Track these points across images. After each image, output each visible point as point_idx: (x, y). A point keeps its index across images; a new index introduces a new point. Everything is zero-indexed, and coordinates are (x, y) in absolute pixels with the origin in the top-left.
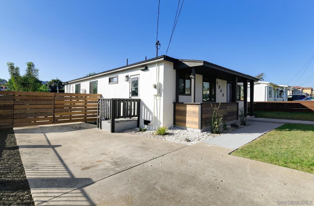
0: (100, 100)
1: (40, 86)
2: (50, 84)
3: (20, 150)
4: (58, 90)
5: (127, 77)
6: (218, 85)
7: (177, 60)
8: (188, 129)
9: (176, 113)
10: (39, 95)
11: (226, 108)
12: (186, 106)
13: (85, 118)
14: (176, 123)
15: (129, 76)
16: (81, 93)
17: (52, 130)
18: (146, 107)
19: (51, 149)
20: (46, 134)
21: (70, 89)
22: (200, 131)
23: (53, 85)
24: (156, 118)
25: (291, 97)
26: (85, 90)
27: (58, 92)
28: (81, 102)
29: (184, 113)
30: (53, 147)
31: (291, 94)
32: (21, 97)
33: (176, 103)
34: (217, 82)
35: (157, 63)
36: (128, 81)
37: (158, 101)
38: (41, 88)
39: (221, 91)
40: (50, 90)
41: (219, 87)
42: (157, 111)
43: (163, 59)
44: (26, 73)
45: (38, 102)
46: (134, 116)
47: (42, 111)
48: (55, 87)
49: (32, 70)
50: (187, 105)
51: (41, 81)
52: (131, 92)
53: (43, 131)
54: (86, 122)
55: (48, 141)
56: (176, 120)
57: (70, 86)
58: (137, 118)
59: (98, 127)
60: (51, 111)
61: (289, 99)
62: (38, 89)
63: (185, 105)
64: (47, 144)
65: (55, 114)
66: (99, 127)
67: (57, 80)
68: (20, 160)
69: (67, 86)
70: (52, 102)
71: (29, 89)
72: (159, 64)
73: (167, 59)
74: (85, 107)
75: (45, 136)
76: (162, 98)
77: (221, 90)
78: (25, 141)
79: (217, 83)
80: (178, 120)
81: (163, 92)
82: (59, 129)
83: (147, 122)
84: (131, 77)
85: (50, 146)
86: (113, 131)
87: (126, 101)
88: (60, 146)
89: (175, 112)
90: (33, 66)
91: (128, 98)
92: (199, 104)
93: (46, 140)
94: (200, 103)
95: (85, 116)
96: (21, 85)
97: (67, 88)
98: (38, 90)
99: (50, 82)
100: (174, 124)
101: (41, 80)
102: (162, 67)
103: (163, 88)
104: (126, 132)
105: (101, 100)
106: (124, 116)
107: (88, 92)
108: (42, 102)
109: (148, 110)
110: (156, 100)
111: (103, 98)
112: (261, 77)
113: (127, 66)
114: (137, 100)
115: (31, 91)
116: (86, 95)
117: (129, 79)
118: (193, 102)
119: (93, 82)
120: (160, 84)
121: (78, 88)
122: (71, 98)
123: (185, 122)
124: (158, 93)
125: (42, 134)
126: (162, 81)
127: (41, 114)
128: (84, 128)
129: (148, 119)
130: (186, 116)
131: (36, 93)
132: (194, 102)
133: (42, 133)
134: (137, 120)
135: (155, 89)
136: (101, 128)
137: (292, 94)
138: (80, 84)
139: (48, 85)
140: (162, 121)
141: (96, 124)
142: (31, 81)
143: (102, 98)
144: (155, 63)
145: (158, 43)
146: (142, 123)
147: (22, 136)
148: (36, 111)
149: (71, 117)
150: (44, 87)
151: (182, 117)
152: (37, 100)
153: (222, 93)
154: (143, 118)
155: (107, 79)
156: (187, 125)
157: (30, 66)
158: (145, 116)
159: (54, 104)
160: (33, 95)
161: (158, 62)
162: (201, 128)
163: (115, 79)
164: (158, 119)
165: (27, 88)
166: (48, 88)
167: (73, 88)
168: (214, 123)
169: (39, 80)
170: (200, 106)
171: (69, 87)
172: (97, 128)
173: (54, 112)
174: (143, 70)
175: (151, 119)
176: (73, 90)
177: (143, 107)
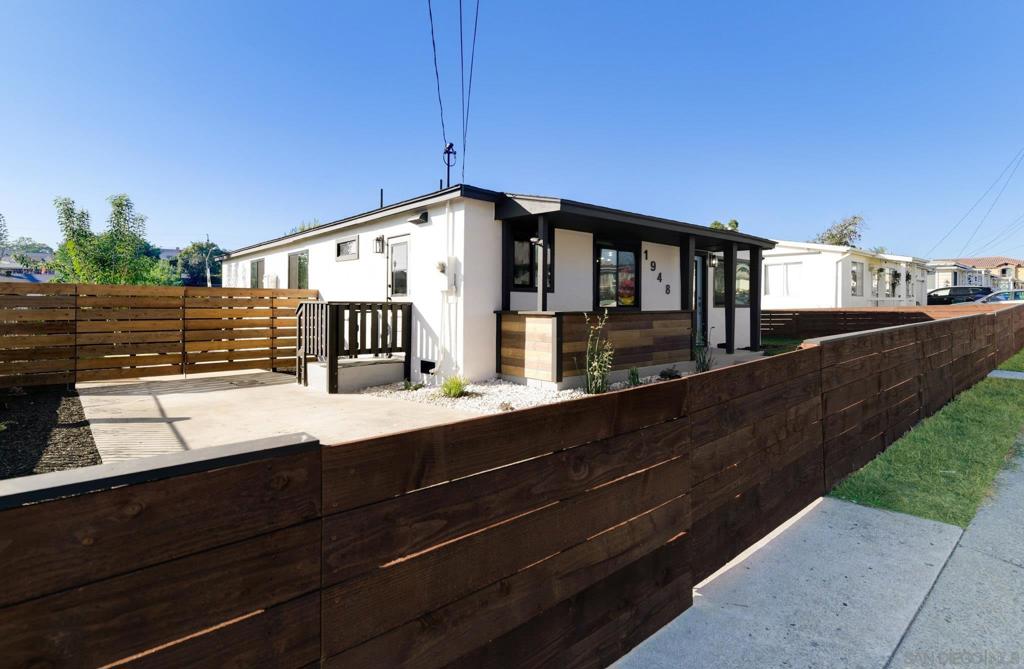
0: (301, 305)
1: (151, 266)
2: (186, 257)
3: (93, 427)
4: (208, 275)
5: (380, 240)
6: (650, 259)
7: (502, 195)
8: (529, 382)
9: (504, 340)
10: (143, 294)
11: (650, 326)
12: (524, 321)
13: (272, 358)
14: (503, 367)
15: (385, 240)
16: (265, 286)
17: (176, 387)
18: (425, 325)
19: (165, 425)
20: (159, 397)
21: (236, 275)
22: (555, 386)
23: (194, 261)
24: (446, 354)
25: (946, 293)
26: (277, 278)
27: (209, 284)
28: (261, 314)
29: (519, 339)
30: (170, 421)
31: (951, 285)
32: (93, 300)
33: (504, 312)
34: (646, 252)
35: (448, 204)
36: (383, 252)
37: (453, 307)
38: (156, 273)
39: (660, 278)
40: (184, 276)
41: (653, 266)
42: (450, 335)
43: (458, 193)
44: (110, 228)
45: (142, 314)
46: (394, 349)
47: (152, 337)
48: (201, 266)
49: (125, 219)
50: (528, 319)
51: (159, 249)
52: (390, 283)
53: (152, 390)
54: (275, 370)
55: (162, 411)
56: (503, 360)
57: (237, 266)
58: (403, 354)
59: (300, 382)
60: (176, 337)
61: (933, 300)
62: (145, 274)
63: (522, 318)
64: (157, 415)
65: (187, 345)
66: (303, 381)
67: (207, 244)
68: (93, 444)
69: (230, 266)
70: (178, 314)
71: (117, 275)
72: (455, 206)
73: (470, 192)
74: (272, 328)
75: (156, 400)
76: (461, 300)
77: (660, 274)
78: (105, 411)
79: (643, 255)
80: (507, 358)
81: (462, 283)
82: (196, 386)
83: (427, 366)
84: (391, 242)
85: (164, 419)
86: (333, 388)
87: (381, 307)
88: (188, 419)
89: (501, 337)
90: (129, 205)
91: (383, 299)
92: (553, 316)
93: (156, 408)
94: (553, 313)
95: (273, 352)
96: (96, 263)
97: (229, 270)
98: (145, 279)
99: (186, 253)
100: (499, 370)
101: (157, 246)
102: (460, 215)
103: (462, 272)
104: (369, 392)
105: (304, 307)
106: (375, 350)
107: (284, 285)
108: (151, 313)
109: (430, 332)
110: (446, 306)
111: (322, 300)
112: (851, 228)
113: (382, 209)
114: (401, 306)
115: (123, 282)
116: (275, 294)
117: (386, 247)
118: (540, 311)
119: (295, 254)
120: (457, 262)
121: (257, 271)
122: (231, 303)
123: (521, 363)
124: (450, 287)
125: (150, 397)
126: (460, 255)
127: (150, 346)
128: (263, 384)
129: (430, 359)
130: (523, 348)
131: (138, 288)
132: (544, 309)
133: (150, 394)
134: (403, 359)
135: (442, 274)
136: (306, 384)
137: (955, 283)
138: (262, 261)
139: (180, 261)
140: (461, 363)
141: (294, 373)
142: (124, 251)
143: (320, 302)
144: (442, 205)
145: (449, 150)
146: (416, 368)
147: (98, 400)
148: (135, 337)
149: (231, 354)
150: (164, 269)
151: (516, 350)
152: (139, 306)
153: (665, 282)
154: (419, 355)
155: (330, 245)
156: (528, 372)
157: (121, 206)
158: (422, 351)
159: (184, 319)
160: (126, 294)
161: (452, 202)
162: (559, 379)
163: (353, 248)
164: (453, 355)
165: (112, 272)
166: (179, 269)
167: (245, 270)
168: (590, 365)
169: (151, 244)
170: (555, 319)
171: (233, 268)
172: (297, 384)
173: (184, 341)
174: (416, 222)
175: (436, 359)
176: (244, 278)
177: (419, 323)
